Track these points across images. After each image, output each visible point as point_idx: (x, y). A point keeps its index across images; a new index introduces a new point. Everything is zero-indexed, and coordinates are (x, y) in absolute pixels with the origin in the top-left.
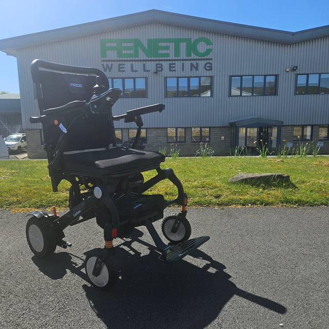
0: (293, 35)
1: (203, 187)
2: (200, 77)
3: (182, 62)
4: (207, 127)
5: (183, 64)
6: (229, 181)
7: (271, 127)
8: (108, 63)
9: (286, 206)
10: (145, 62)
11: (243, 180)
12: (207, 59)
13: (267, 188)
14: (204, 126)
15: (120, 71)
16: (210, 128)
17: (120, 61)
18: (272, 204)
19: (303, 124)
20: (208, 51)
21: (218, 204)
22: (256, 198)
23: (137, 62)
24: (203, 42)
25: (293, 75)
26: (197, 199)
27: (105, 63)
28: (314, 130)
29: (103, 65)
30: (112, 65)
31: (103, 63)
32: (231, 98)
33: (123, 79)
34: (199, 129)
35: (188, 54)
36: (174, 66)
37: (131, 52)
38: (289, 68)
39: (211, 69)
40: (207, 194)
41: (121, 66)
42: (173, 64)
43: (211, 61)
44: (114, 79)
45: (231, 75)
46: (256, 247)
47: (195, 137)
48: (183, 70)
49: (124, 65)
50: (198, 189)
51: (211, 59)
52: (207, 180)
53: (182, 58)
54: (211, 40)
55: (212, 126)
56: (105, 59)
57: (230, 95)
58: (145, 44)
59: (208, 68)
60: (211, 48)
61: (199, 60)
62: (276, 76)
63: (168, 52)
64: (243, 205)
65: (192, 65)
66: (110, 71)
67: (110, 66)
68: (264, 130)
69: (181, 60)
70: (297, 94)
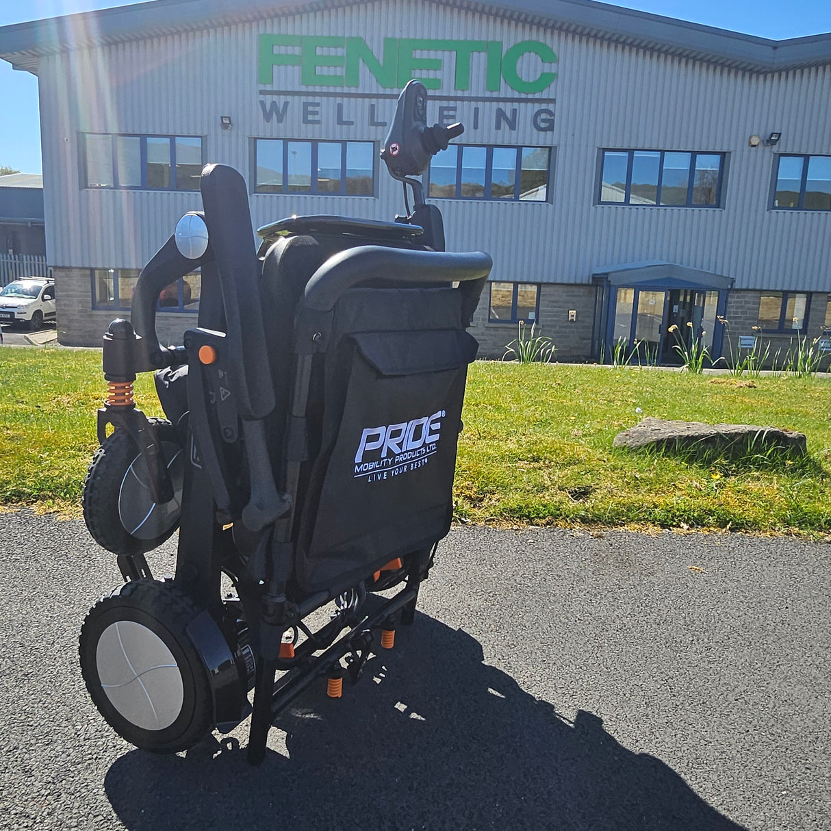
0: (775, 48)
1: (536, 459)
2: (519, 148)
3: (473, 104)
4: (532, 284)
5: (477, 110)
6: (617, 442)
7: (703, 291)
8: (275, 98)
9: (798, 535)
10: (374, 101)
11: (659, 443)
12: (540, 101)
13: (735, 474)
14: (525, 280)
15: (306, 121)
16: (539, 285)
17: (308, 94)
18: (754, 525)
19: (785, 288)
20: (547, 79)
21: (584, 520)
22: (703, 502)
23: (353, 100)
24: (532, 54)
25: (767, 154)
26: (514, 500)
27: (268, 99)
28: (812, 306)
29: (263, 104)
30: (286, 104)
31: (262, 97)
32: (599, 206)
33: (315, 143)
34: (511, 287)
35: (492, 84)
36: (451, 113)
37: (340, 72)
38: (758, 136)
39: (551, 128)
40: (548, 483)
41: (310, 109)
42: (449, 109)
43: (551, 107)
44: (290, 143)
45: (604, 146)
46: (731, 698)
47: (497, 308)
48: (476, 127)
49: (318, 105)
50: (520, 464)
51: (553, 101)
52: (548, 437)
53: (473, 95)
54: (555, 50)
55: (545, 281)
56: (268, 88)
57: (598, 200)
58: (378, 52)
59: (543, 125)
60: (554, 71)
61: (519, 100)
62: (724, 155)
63: (439, 75)
64: (663, 526)
65: (500, 114)
66: (280, 120)
67: (281, 106)
68: (681, 299)
69: (470, 99)
70: (775, 208)
